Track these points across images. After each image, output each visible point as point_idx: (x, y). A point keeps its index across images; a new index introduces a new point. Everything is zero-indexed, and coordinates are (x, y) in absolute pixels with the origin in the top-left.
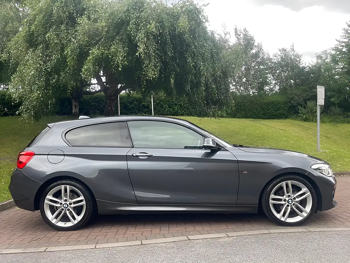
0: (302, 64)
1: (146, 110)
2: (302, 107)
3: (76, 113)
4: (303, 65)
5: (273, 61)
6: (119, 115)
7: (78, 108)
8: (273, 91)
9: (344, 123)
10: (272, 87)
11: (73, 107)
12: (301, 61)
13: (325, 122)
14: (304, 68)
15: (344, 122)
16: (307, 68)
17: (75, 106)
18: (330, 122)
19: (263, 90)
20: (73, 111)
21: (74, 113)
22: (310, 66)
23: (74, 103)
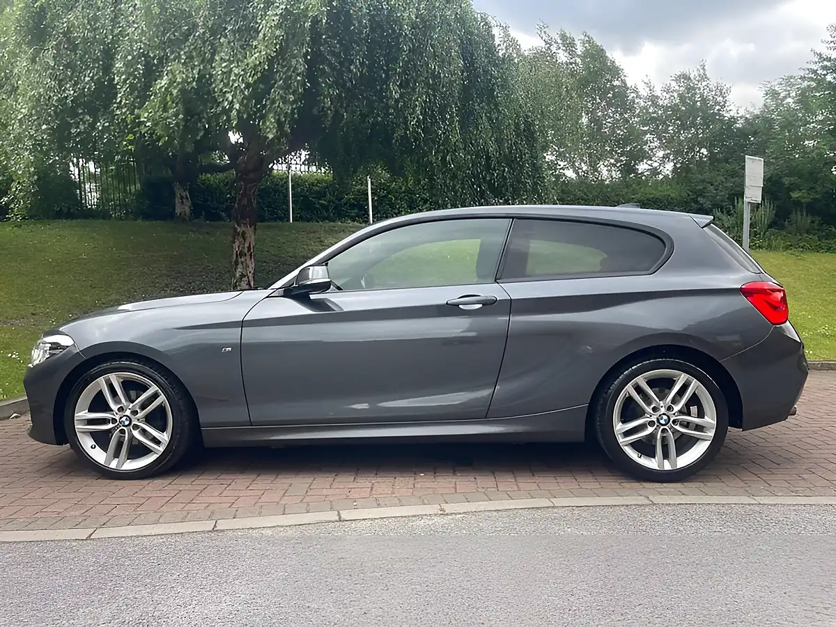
0: (730, 110)
1: (354, 212)
2: (723, 212)
3: (183, 215)
4: (732, 113)
5: (661, 103)
6: (291, 221)
7: (188, 203)
8: (659, 173)
9: (818, 252)
10: (655, 165)
11: (177, 201)
12: (728, 104)
13: (776, 249)
14: (733, 120)
15: (817, 249)
16: (741, 121)
17: (182, 198)
18: (787, 248)
19: (635, 171)
20: (178, 211)
21: (178, 214)
22: (748, 116)
23: (179, 192)
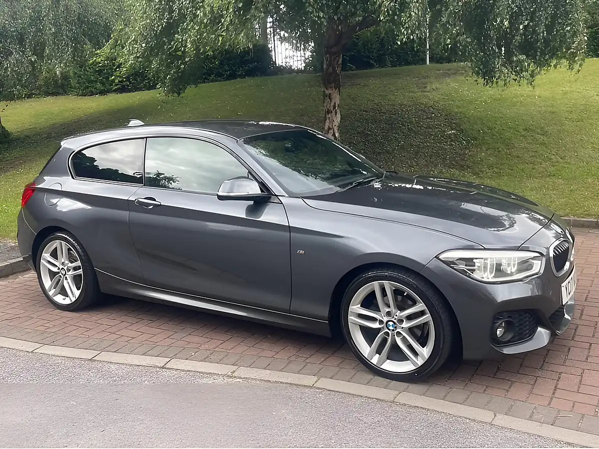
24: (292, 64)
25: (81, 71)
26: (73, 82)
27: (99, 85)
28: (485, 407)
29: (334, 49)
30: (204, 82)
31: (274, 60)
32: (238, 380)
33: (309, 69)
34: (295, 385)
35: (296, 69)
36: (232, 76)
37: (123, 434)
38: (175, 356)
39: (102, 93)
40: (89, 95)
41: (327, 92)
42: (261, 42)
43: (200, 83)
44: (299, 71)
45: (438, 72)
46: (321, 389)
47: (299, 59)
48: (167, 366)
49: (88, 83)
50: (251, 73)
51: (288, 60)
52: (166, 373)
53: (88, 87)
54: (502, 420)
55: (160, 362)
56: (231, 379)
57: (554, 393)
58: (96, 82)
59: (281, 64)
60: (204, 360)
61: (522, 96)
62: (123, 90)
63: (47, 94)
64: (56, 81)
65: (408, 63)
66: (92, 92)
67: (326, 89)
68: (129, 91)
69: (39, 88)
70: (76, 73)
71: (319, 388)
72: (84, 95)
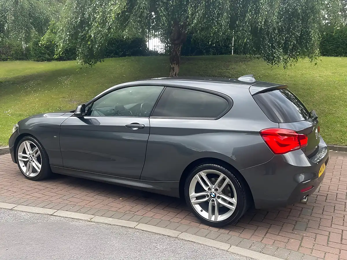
24: (158, 50)
25: (37, 47)
26: (32, 53)
27: (47, 56)
28: (226, 242)
29: (176, 42)
30: (107, 57)
31: (148, 47)
32: (93, 223)
33: (167, 53)
34: (124, 227)
35: (160, 53)
36: (124, 55)
37: (18, 252)
38: (61, 209)
39: (49, 60)
40: (41, 61)
41: (172, 66)
42: (141, 36)
43: (105, 58)
44: (162, 54)
45: (236, 59)
46: (138, 229)
47: (162, 47)
48: (54, 214)
49: (41, 55)
50: (134, 54)
51: (156, 48)
52: (52, 218)
53: (41, 56)
54: (234, 249)
55: (51, 212)
56: (89, 223)
57: (265, 235)
58: (45, 54)
59: (151, 50)
60: (76, 212)
61: (279, 74)
62: (60, 59)
63: (17, 59)
64: (22, 52)
65: (222, 53)
66: (43, 59)
67: (172, 65)
68: (65, 60)
69: (12, 55)
70: (34, 48)
71: (137, 229)
72: (38, 61)
